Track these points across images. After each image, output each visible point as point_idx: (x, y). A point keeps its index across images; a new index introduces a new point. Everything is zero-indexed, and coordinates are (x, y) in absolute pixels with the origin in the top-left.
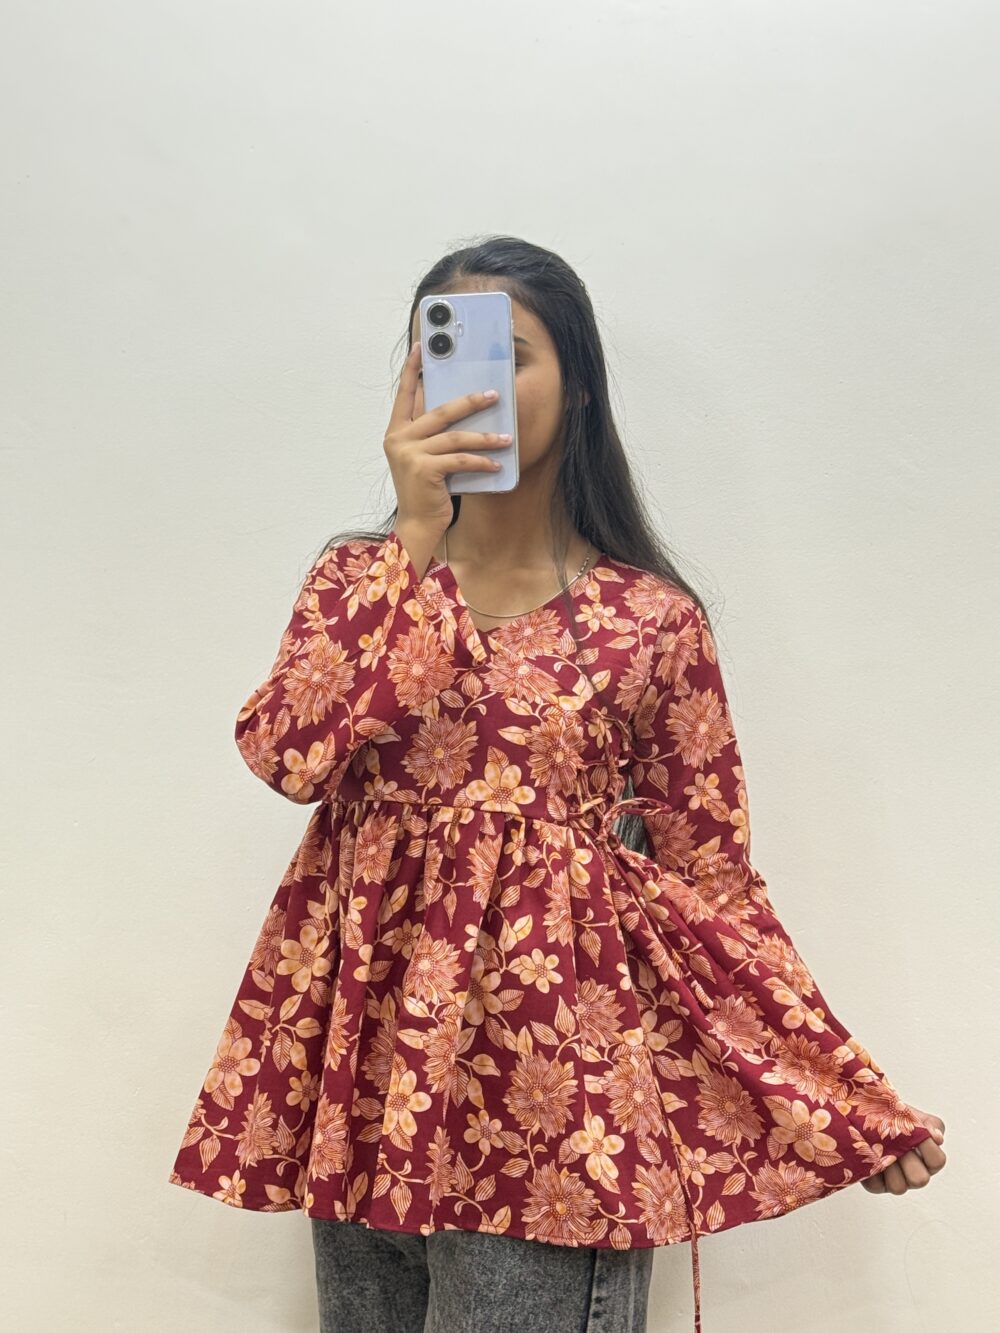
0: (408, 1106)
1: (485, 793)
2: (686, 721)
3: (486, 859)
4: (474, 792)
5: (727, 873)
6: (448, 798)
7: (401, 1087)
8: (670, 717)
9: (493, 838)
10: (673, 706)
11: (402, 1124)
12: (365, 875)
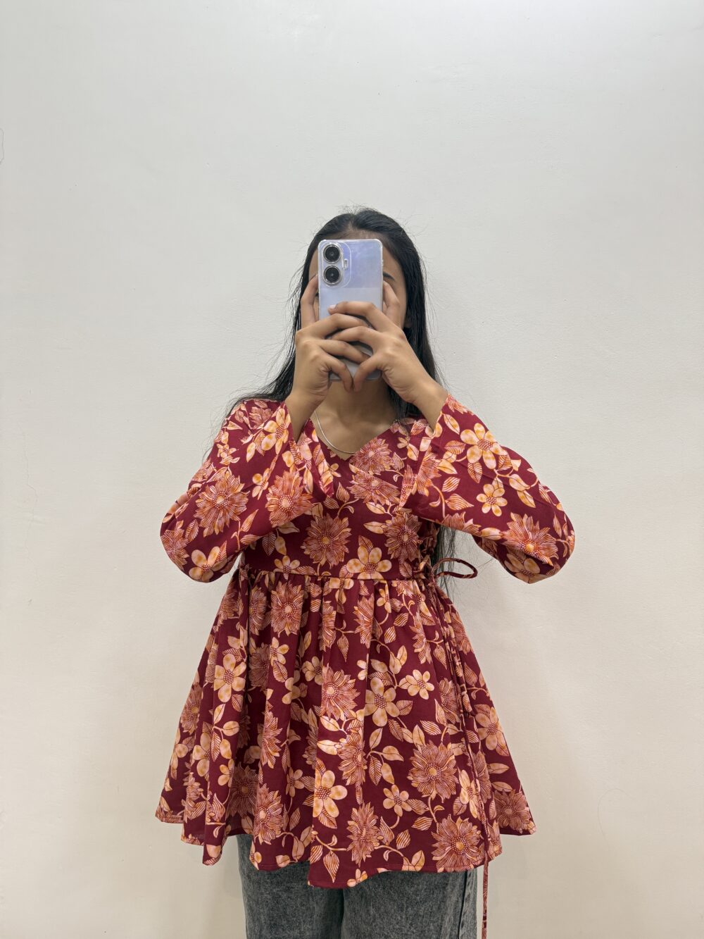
0: (330, 795)
1: (359, 567)
3: (365, 613)
4: (351, 567)
6: (335, 572)
7: (323, 782)
9: (368, 597)
11: (327, 809)
12: (286, 629)
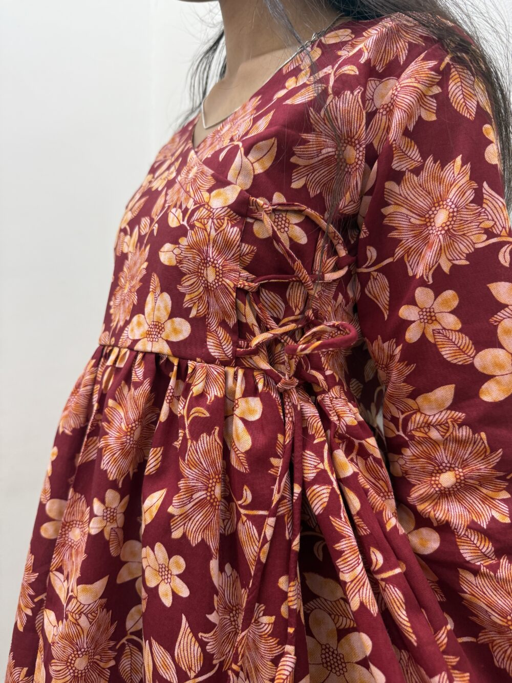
1: (142, 330)
2: (411, 208)
4: (134, 329)
5: (460, 442)
8: (388, 204)
10: (390, 185)
